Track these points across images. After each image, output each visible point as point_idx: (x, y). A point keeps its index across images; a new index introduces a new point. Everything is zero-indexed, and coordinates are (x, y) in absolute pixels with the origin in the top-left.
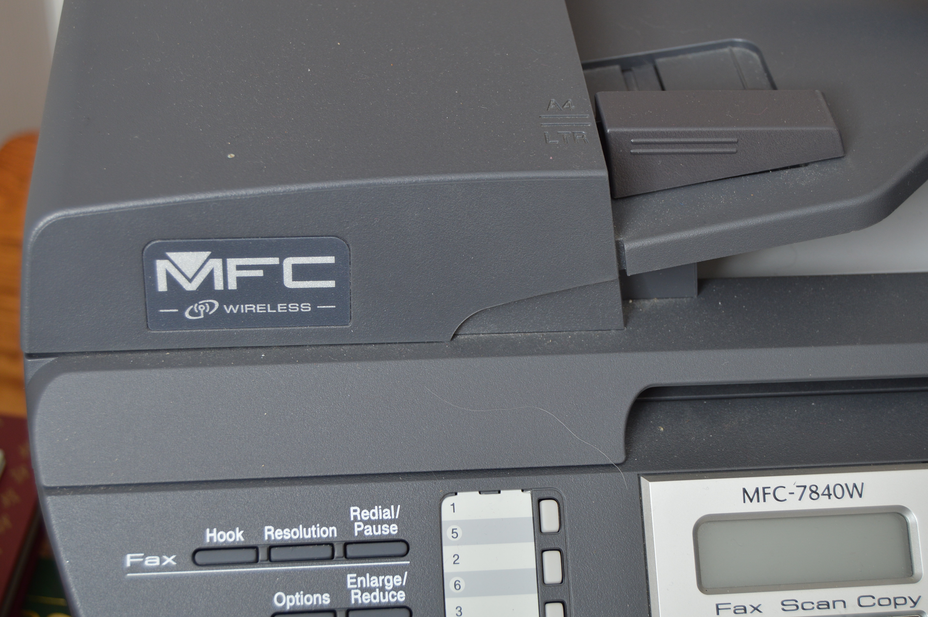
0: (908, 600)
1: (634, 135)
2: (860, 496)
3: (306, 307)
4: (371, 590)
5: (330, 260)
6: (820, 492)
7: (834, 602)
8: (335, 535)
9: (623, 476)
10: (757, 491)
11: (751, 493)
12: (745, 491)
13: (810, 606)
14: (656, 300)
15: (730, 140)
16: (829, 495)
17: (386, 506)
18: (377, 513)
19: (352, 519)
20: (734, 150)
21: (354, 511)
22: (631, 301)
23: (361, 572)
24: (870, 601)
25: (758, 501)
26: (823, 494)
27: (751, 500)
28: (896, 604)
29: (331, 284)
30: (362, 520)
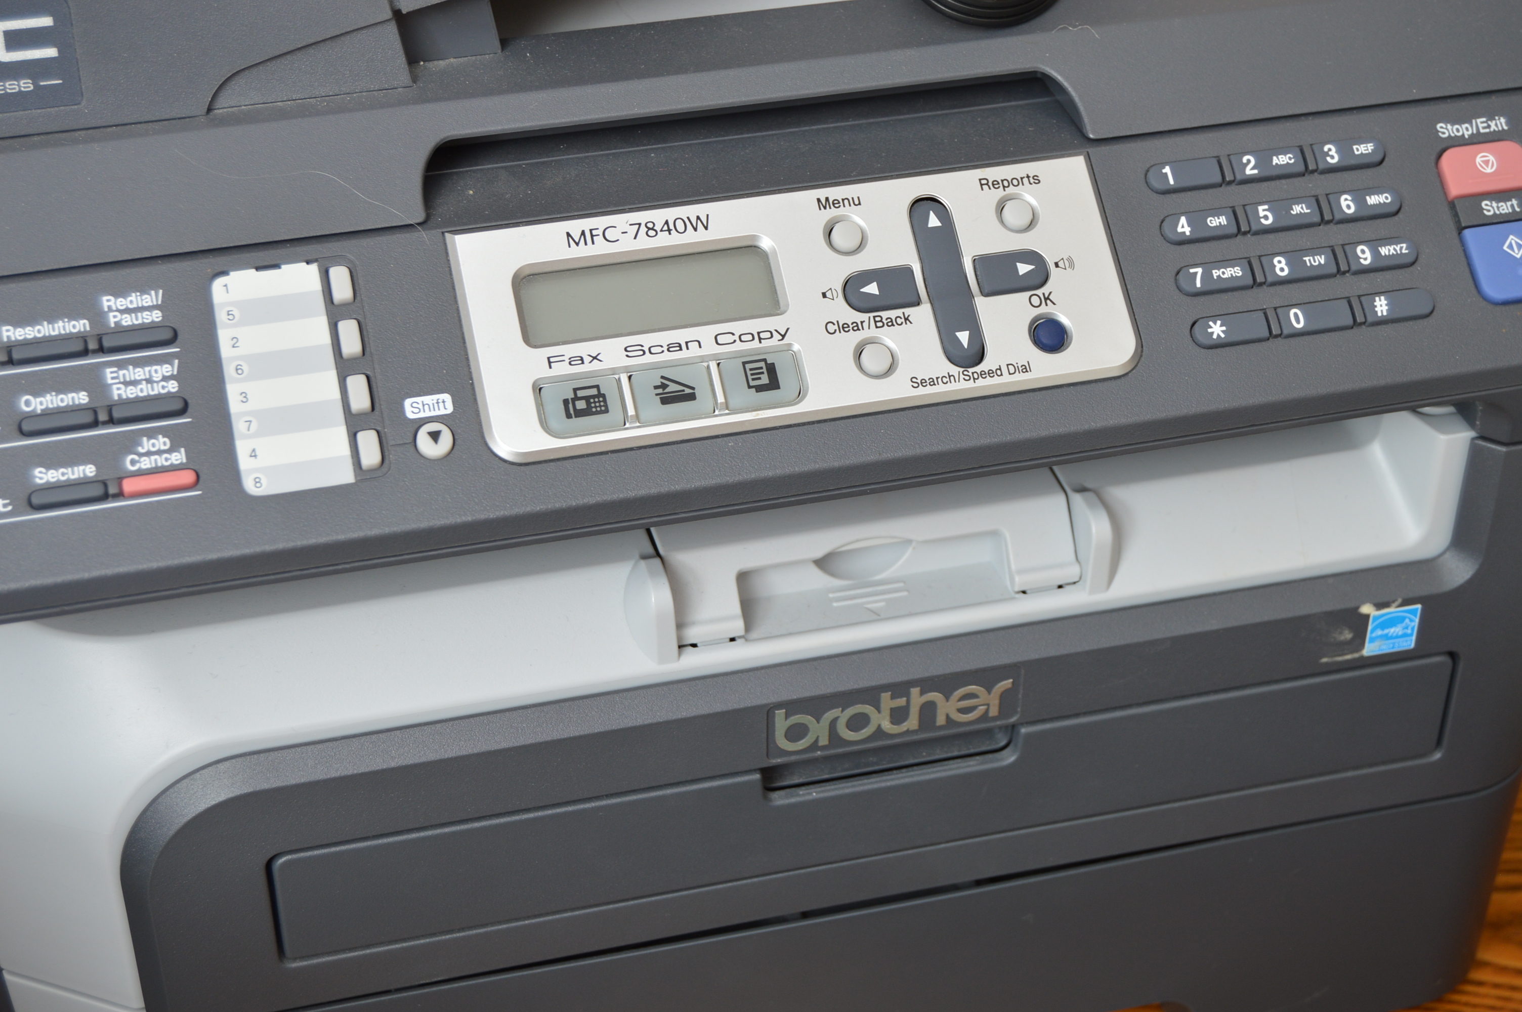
0: (775, 333)
2: (706, 228)
3: (26, 85)
4: (134, 383)
5: (46, 21)
6: (658, 228)
7: (687, 343)
8: (88, 329)
9: (423, 235)
10: (583, 233)
11: (576, 236)
12: (568, 235)
13: (659, 349)
14: (452, 60)
16: (669, 230)
17: (143, 291)
18: (134, 300)
19: (106, 309)
21: (107, 301)
22: (422, 63)
23: (121, 365)
24: (729, 338)
25: (586, 244)
26: (661, 231)
27: (577, 244)
28: (760, 339)
29: (51, 52)
30: (118, 310)
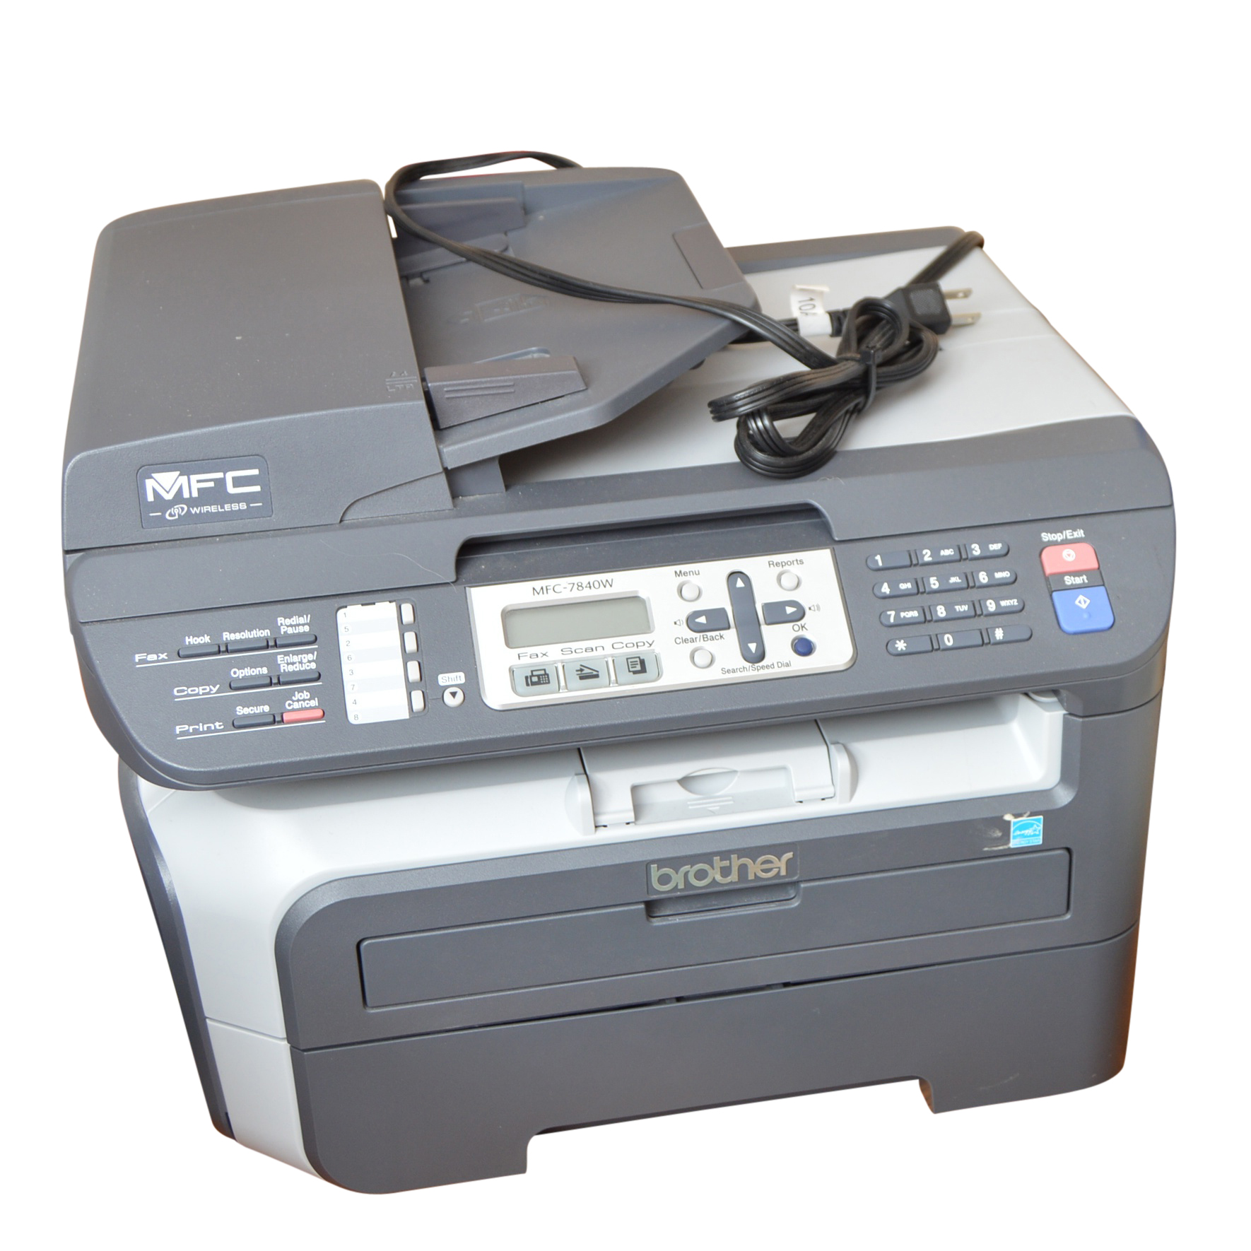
0: (646, 643)
1: (447, 386)
2: (611, 586)
3: (243, 506)
4: (293, 664)
5: (255, 472)
6: (584, 586)
7: (596, 648)
8: (269, 635)
9: (454, 588)
10: (542, 588)
11: (538, 590)
12: (534, 589)
13: (581, 651)
14: (478, 496)
15: (508, 384)
16: (590, 587)
17: (300, 615)
18: (295, 620)
19: (279, 625)
20: (513, 390)
21: (280, 620)
22: (460, 497)
23: (286, 654)
24: (621, 645)
25: (543, 593)
26: (586, 587)
27: (538, 594)
28: (637, 646)
29: (257, 489)
30: (286, 625)
